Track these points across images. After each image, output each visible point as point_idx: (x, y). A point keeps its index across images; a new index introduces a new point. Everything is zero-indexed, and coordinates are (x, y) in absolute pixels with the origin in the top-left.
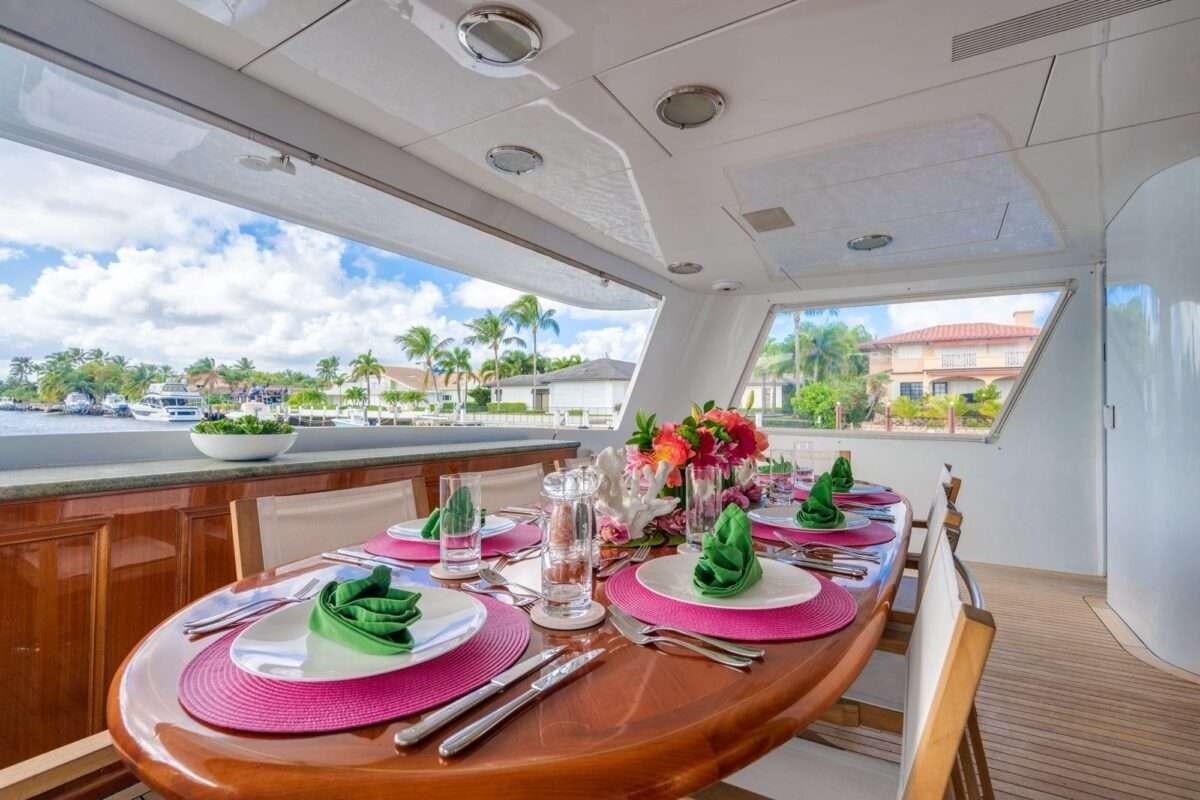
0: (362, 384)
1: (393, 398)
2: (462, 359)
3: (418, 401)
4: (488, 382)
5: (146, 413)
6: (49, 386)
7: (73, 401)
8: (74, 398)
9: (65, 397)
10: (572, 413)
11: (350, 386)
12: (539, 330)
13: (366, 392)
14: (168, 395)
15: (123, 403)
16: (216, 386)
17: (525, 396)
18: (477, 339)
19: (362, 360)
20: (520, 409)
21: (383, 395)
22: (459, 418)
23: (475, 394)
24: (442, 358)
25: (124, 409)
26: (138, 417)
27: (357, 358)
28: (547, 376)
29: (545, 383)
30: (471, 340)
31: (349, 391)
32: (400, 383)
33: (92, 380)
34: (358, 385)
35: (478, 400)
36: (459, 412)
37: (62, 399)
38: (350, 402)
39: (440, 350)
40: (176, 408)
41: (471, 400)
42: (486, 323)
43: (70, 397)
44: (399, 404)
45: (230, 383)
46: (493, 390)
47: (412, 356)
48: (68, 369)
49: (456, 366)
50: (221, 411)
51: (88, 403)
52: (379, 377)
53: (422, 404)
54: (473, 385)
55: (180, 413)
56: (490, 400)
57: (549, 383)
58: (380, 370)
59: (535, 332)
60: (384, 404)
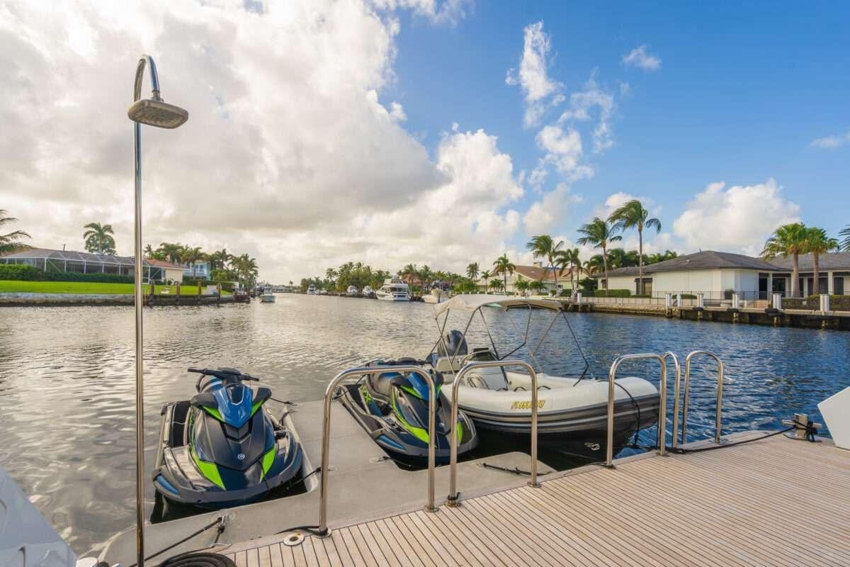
0: (501, 277)
1: (522, 286)
2: (574, 256)
3: (541, 289)
4: (594, 274)
5: (383, 296)
6: (341, 282)
7: (351, 290)
8: (351, 289)
9: (347, 288)
10: (684, 297)
11: (493, 279)
12: (644, 228)
13: (503, 283)
14: (393, 285)
15: (371, 291)
16: (414, 281)
17: (629, 284)
18: (588, 240)
19: (501, 261)
20: (625, 294)
21: (515, 285)
22: (576, 300)
23: (584, 283)
24: (559, 257)
25: (372, 294)
26: (379, 298)
27: (497, 260)
28: (651, 267)
29: (649, 273)
30: (583, 241)
31: (492, 282)
32: (524, 276)
33: (358, 279)
34: (497, 277)
35: (586, 287)
36: (576, 296)
37: (346, 290)
38: (492, 290)
39: (557, 250)
40: (396, 293)
41: (581, 287)
42: (596, 227)
43: (349, 287)
44: (526, 290)
45: (421, 279)
46: (600, 280)
47: (537, 256)
48: (348, 273)
49: (570, 262)
50: (419, 296)
51: (356, 291)
52: (511, 273)
53: (543, 291)
54: (583, 276)
55: (399, 296)
56: (596, 288)
57: (653, 273)
58: (513, 268)
59: (640, 230)
60: (516, 290)
